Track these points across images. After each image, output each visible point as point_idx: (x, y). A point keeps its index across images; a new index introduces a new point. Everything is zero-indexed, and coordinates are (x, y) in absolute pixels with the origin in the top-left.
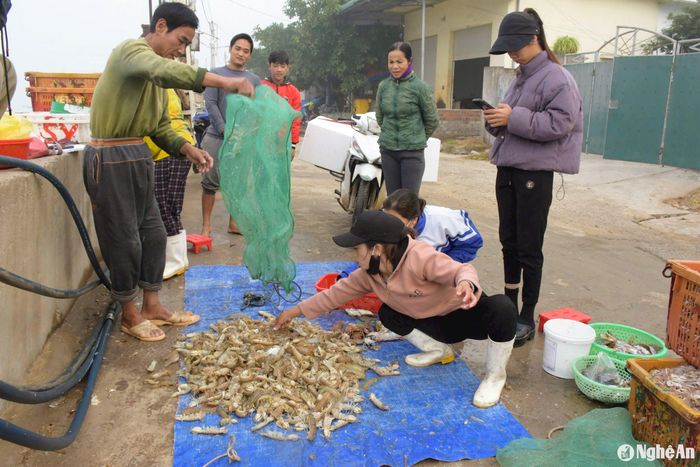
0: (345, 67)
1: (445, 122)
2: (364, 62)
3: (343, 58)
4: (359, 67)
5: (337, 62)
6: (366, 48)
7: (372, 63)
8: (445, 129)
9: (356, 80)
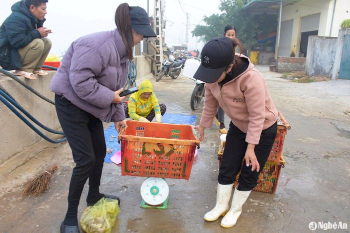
0: (246, 35)
1: (290, 64)
2: (256, 33)
3: (245, 31)
4: (253, 36)
5: (242, 33)
6: (256, 26)
7: (260, 33)
8: (289, 67)
9: (251, 42)
